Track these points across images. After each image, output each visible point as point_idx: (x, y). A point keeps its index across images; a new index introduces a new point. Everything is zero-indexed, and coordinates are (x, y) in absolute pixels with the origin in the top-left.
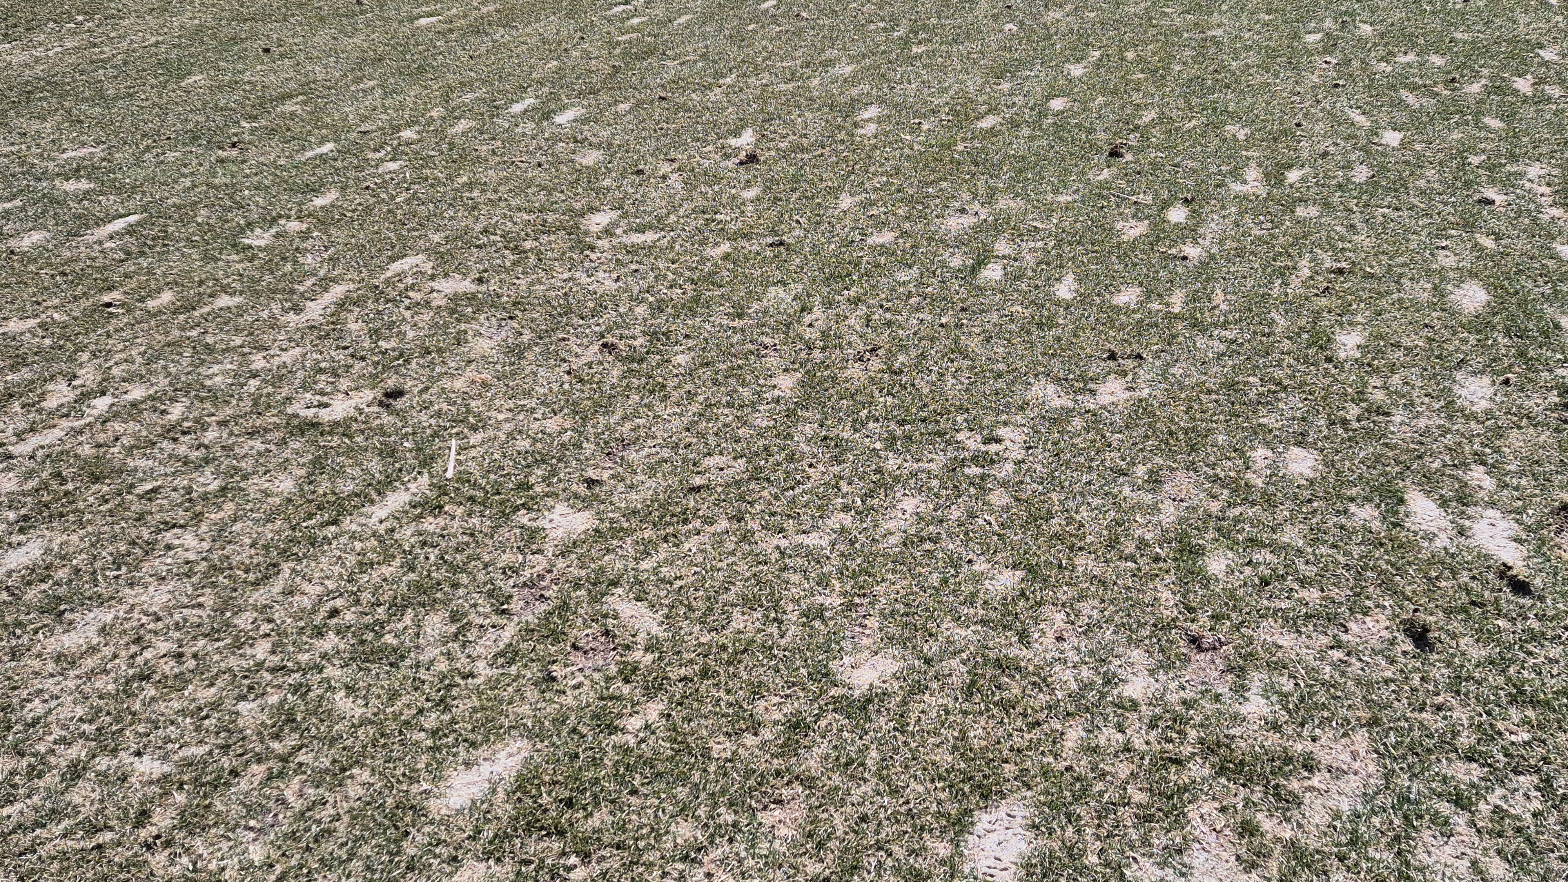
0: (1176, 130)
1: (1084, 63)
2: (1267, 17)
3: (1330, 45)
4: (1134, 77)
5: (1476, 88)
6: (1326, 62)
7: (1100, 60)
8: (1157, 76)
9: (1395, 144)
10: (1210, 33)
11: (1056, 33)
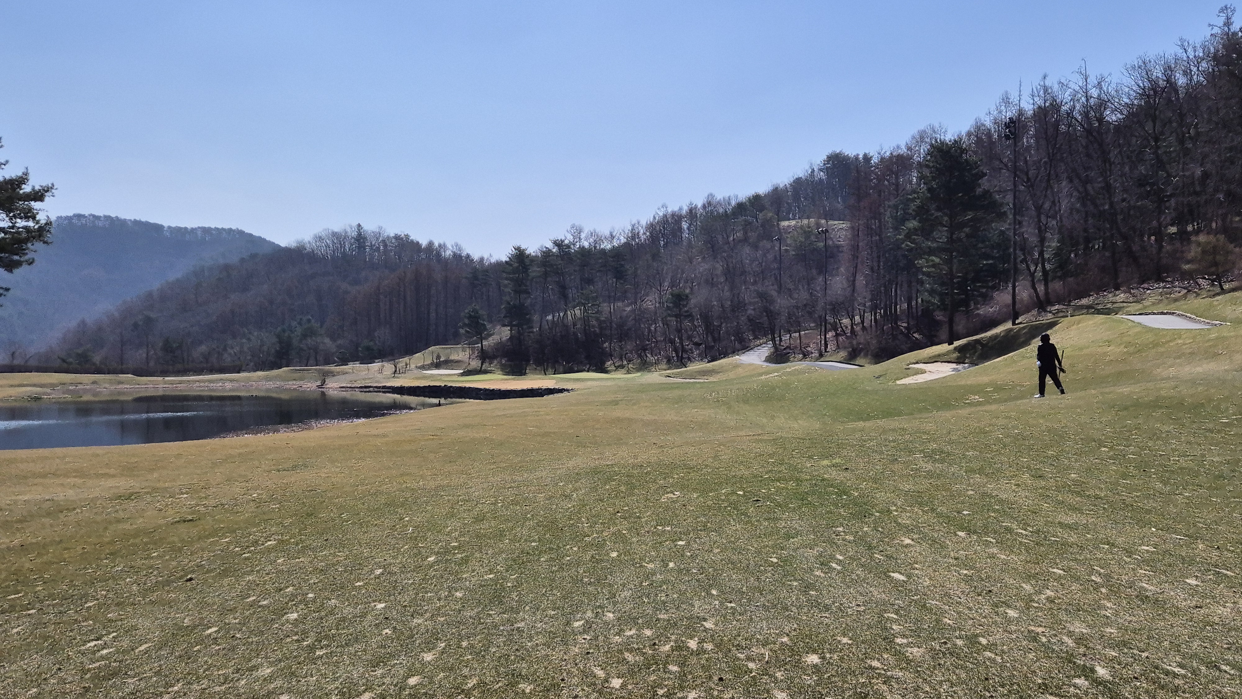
0: (488, 690)
1: (434, 652)
2: (553, 613)
3: (588, 627)
4: (466, 658)
5: (667, 648)
6: (584, 639)
7: (444, 649)
8: (479, 655)
9: (618, 687)
10: (516, 625)
11: (417, 633)
